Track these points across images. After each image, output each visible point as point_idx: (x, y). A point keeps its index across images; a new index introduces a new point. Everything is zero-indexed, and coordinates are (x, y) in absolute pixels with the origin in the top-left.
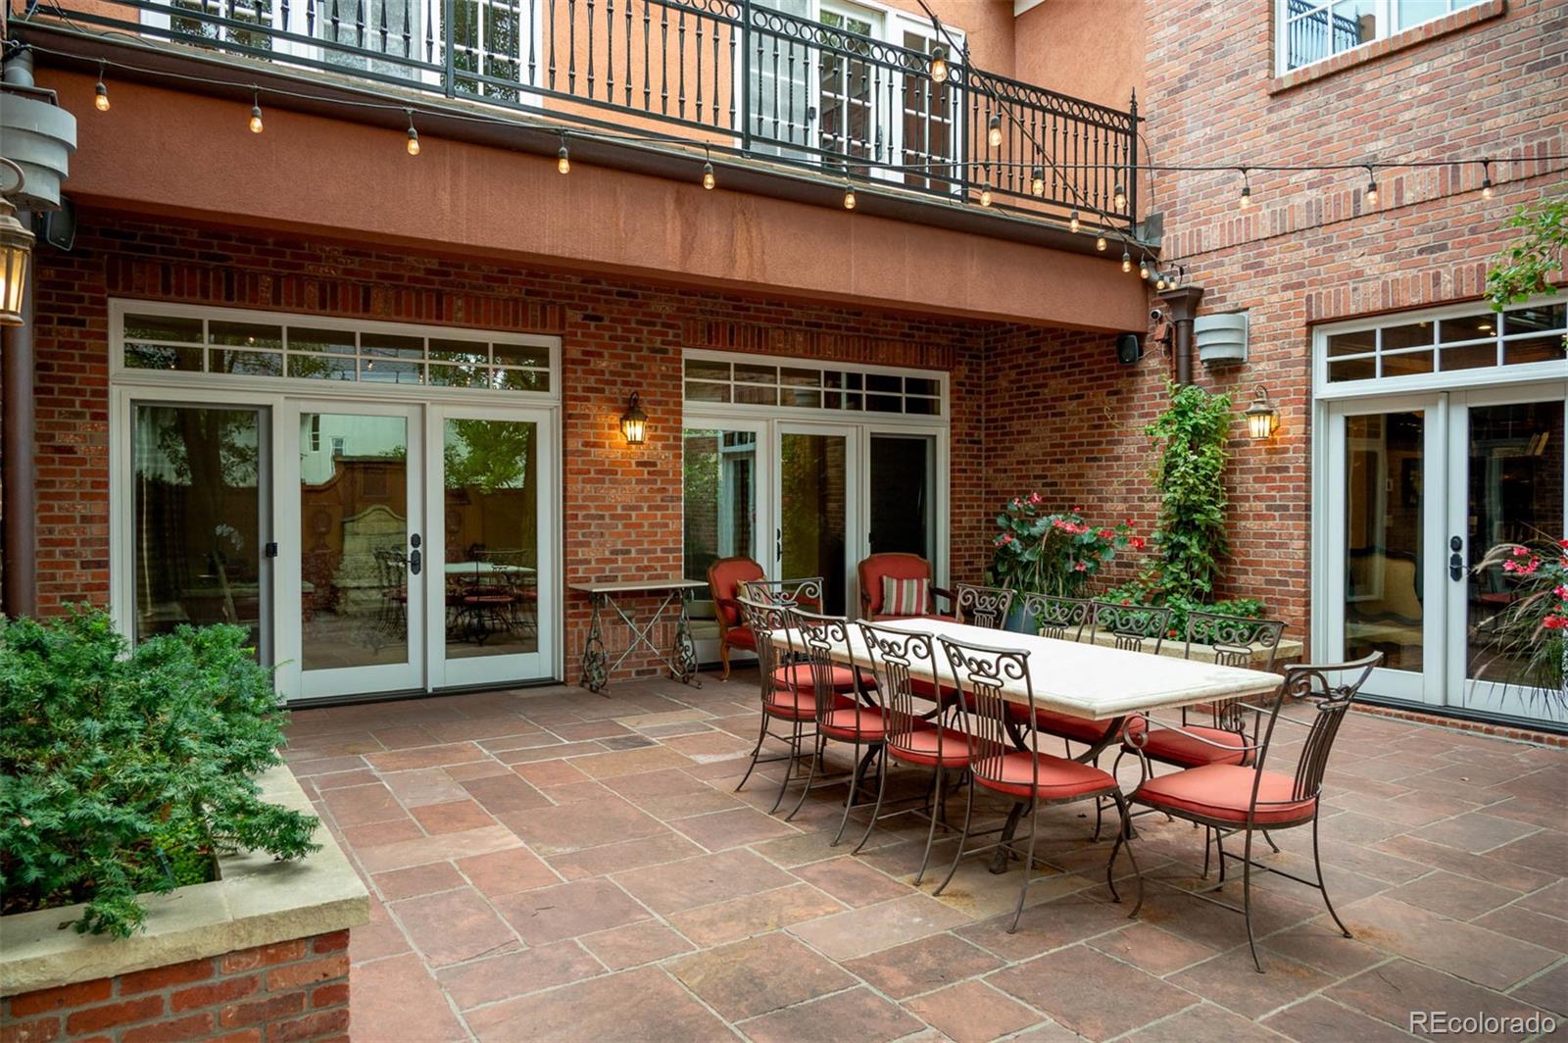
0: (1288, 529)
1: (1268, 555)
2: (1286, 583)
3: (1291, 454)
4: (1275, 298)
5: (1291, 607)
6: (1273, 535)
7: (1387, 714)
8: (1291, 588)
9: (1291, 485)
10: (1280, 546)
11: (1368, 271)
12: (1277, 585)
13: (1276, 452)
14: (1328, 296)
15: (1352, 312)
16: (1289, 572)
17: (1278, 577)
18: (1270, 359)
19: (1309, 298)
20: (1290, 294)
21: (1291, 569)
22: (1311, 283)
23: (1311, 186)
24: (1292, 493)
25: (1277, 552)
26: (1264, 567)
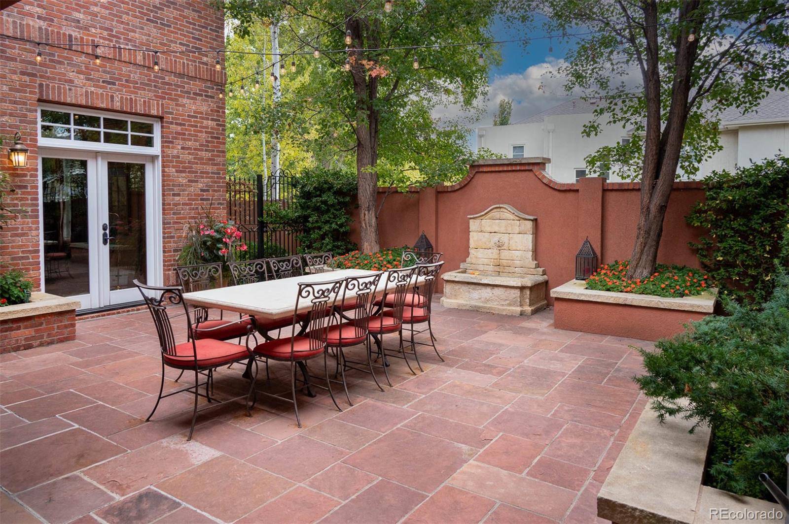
0: (28, 224)
1: (13, 241)
2: (28, 258)
3: (28, 178)
4: (15, 77)
5: (31, 272)
6: (17, 229)
7: (92, 317)
8: (31, 260)
9: (29, 197)
10: (23, 235)
11: (76, 81)
12: (20, 260)
13: (18, 175)
14: (54, 87)
15: (68, 102)
16: (29, 251)
17: (21, 255)
18: (11, 115)
19: (41, 85)
20: (27, 78)
21: (31, 249)
22: (41, 76)
23: (39, 18)
24: (30, 202)
25: (20, 239)
26: (10, 250)
